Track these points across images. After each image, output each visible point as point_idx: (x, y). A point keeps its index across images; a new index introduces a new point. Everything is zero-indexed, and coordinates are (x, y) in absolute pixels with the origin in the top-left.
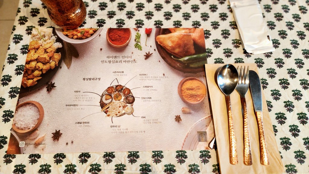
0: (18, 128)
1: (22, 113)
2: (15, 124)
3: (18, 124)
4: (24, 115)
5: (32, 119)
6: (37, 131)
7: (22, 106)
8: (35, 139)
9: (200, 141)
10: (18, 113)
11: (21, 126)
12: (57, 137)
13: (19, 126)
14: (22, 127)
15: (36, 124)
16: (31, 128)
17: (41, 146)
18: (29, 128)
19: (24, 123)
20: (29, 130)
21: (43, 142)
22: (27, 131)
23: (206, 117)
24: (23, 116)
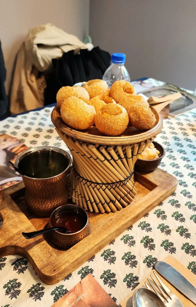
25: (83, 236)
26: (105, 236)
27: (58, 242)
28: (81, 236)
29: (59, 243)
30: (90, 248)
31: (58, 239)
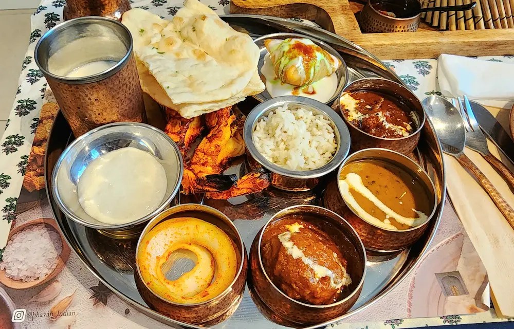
0: (12, 279)
1: (23, 245)
2: (5, 269)
3: (13, 268)
4: (27, 250)
5: (44, 258)
6: (55, 284)
7: (22, 229)
8: (50, 302)
9: (448, 294)
10: (13, 245)
11: (18, 274)
12: (103, 297)
13: (15, 274)
14: (20, 276)
15: (54, 267)
16: (42, 278)
17: (63, 318)
18: (37, 276)
19: (25, 267)
20: (37, 282)
21: (69, 309)
22: (33, 283)
23: (447, 240)
24: (25, 251)
25: (402, 29)
26: (430, 41)
27: (368, 24)
28: (400, 27)
29: (369, 26)
30: (404, 42)
31: (370, 20)
